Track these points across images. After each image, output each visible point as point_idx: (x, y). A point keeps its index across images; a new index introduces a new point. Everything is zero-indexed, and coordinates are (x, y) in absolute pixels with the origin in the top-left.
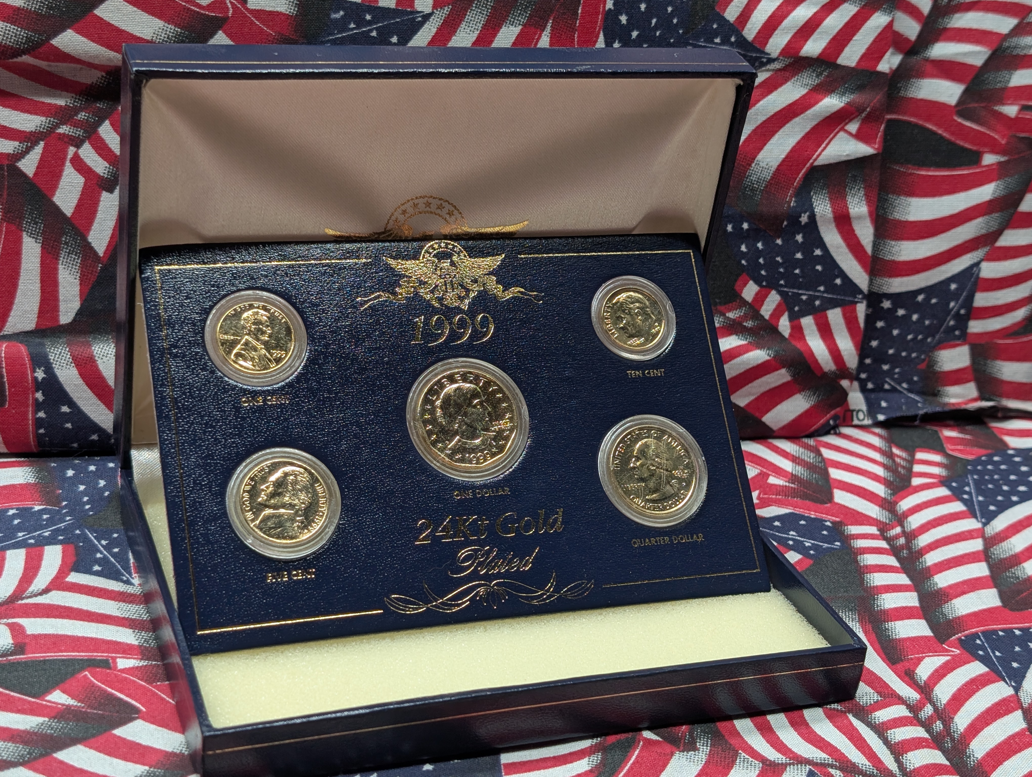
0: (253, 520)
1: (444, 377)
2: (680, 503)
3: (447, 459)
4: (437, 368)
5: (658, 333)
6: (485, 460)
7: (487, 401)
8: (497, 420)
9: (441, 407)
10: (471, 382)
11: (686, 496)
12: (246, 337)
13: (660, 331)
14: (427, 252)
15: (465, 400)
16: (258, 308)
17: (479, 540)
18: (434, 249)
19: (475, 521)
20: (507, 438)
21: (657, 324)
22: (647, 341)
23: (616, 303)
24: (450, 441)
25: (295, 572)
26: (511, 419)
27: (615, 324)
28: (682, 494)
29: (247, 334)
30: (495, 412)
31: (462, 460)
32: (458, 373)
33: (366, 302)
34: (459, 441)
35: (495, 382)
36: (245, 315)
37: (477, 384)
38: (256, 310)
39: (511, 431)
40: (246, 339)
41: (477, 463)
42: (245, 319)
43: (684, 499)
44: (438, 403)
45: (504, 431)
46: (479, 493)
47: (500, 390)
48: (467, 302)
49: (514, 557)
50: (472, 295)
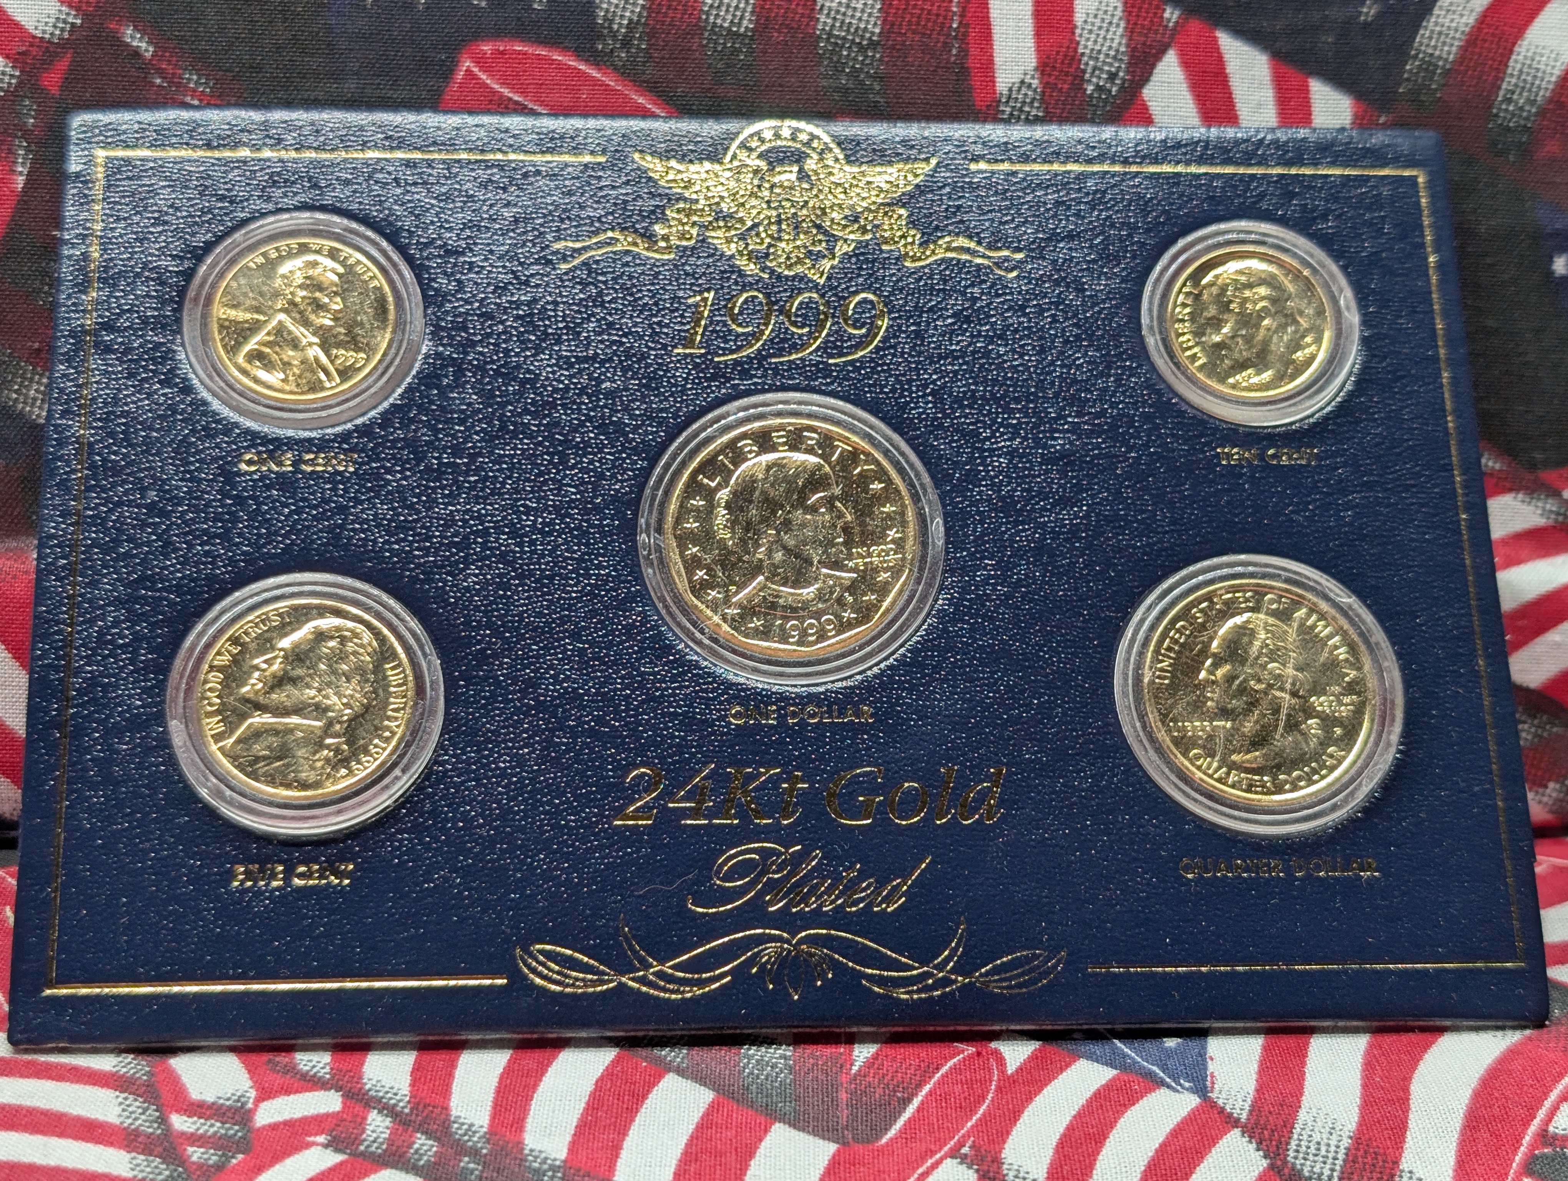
0: (218, 738)
1: (744, 436)
2: (1323, 777)
3: (726, 627)
4: (728, 414)
5: (1309, 361)
6: (822, 636)
7: (845, 498)
8: (863, 544)
9: (728, 506)
10: (810, 451)
11: (1340, 763)
12: (282, 316)
13: (1313, 357)
14: (743, 146)
15: (789, 492)
16: (318, 252)
17: (777, 826)
18: (762, 141)
19: (775, 781)
20: (883, 590)
21: (1308, 339)
22: (1280, 378)
23: (1211, 284)
24: (741, 587)
25: (302, 869)
26: (900, 544)
27: (1198, 333)
28: (1331, 756)
29: (282, 310)
30: (863, 524)
31: (765, 634)
32: (781, 428)
33: (579, 251)
34: (764, 588)
35: (868, 454)
36: (284, 269)
37: (825, 457)
38: (311, 257)
39: (896, 572)
40: (280, 322)
41: (800, 643)
42: (284, 276)
43: (1332, 769)
44: (723, 495)
45: (876, 571)
46: (794, 715)
47: (881, 475)
48: (826, 265)
49: (863, 875)
50: (842, 249)
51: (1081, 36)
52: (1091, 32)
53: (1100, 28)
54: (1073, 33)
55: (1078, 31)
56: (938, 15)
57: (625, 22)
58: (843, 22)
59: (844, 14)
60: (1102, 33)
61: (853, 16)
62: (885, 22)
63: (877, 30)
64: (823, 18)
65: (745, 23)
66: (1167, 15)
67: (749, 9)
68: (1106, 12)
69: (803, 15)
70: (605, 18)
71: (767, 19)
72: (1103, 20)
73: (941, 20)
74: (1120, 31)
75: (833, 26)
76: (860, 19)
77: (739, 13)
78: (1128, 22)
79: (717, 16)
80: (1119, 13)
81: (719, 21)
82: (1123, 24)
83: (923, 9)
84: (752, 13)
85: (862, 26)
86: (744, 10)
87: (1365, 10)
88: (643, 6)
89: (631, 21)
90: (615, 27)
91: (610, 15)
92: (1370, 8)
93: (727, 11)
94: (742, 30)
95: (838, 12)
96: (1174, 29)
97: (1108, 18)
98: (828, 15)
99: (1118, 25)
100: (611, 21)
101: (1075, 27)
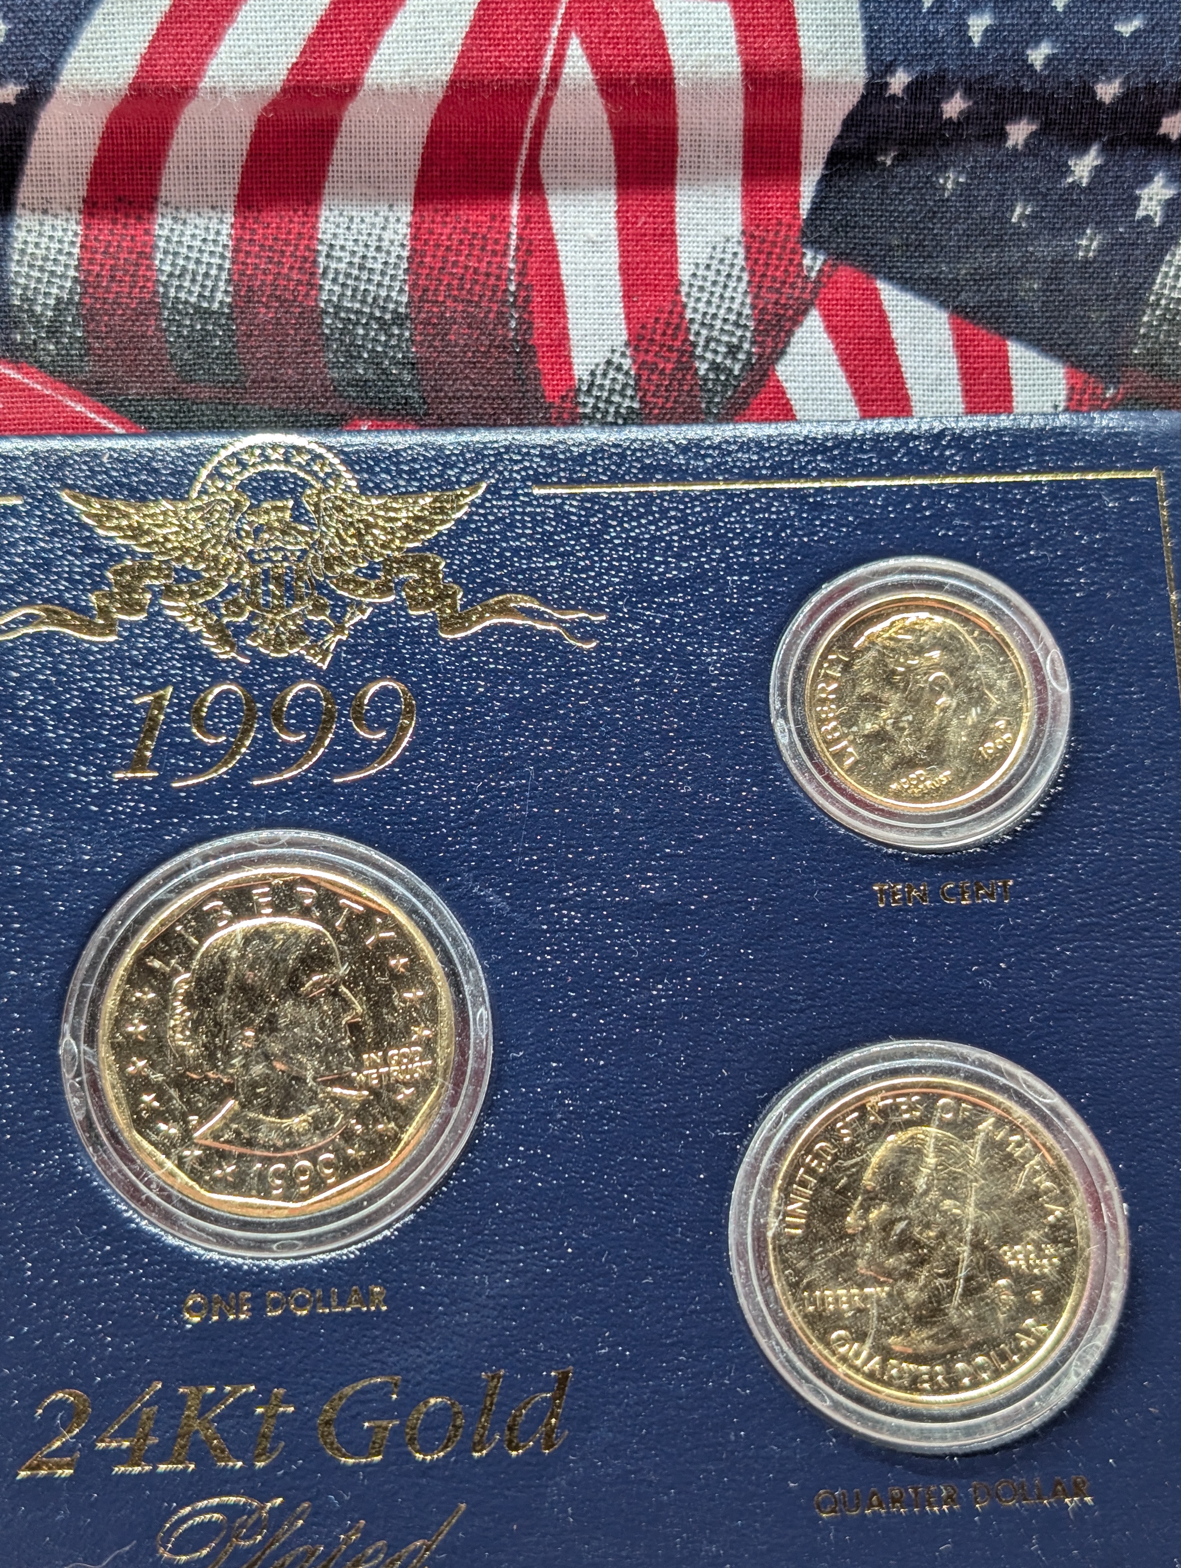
1: (213, 895)
2: (1013, 1366)
3: (183, 1177)
4: (188, 866)
5: (1002, 754)
6: (318, 1184)
7: (351, 981)
8: (377, 1046)
9: (189, 1001)
10: (305, 913)
11: (1040, 1341)
13: (1007, 749)
14: (217, 474)
15: (274, 974)
17: (249, 1471)
18: (244, 466)
19: (247, 1403)
20: (404, 1114)
21: (1001, 723)
22: (961, 782)
23: (865, 650)
24: (206, 1117)
26: (429, 1046)
27: (848, 721)
28: (1027, 1333)
30: (377, 1018)
31: (237, 1185)
32: (264, 881)
34: (235, 1117)
35: (385, 916)
37: (327, 923)
39: (423, 1086)
41: (286, 1198)
43: (1031, 1350)
44: (182, 981)
45: (392, 1088)
46: (276, 1304)
47: (404, 945)
48: (332, 641)
49: (367, 1538)
50: (354, 619)
51: (688, 295)
52: (701, 289)
53: (715, 283)
54: (678, 292)
55: (684, 289)
56: (488, 275)
57: (52, 302)
58: (355, 290)
59: (357, 278)
60: (718, 290)
61: (369, 280)
62: (414, 286)
63: (405, 299)
64: (328, 285)
65: (219, 296)
66: (807, 262)
67: (224, 276)
68: (722, 261)
69: (299, 282)
70: (24, 299)
71: (250, 289)
72: (718, 272)
73: (492, 280)
74: (743, 285)
75: (342, 295)
76: (379, 285)
77: (209, 283)
78: (753, 273)
79: (179, 287)
80: (740, 261)
81: (183, 295)
82: (746, 277)
83: (466, 267)
84: (228, 282)
85: (383, 293)
86: (217, 278)
87: (1084, 242)
88: (75, 280)
89: (59, 300)
90: (38, 309)
91: (30, 293)
92: (1091, 240)
93: (193, 281)
94: (216, 305)
95: (348, 275)
96: (818, 281)
97: (725, 270)
98: (334, 280)
99: (739, 279)
100: (33, 301)
101: (680, 283)
